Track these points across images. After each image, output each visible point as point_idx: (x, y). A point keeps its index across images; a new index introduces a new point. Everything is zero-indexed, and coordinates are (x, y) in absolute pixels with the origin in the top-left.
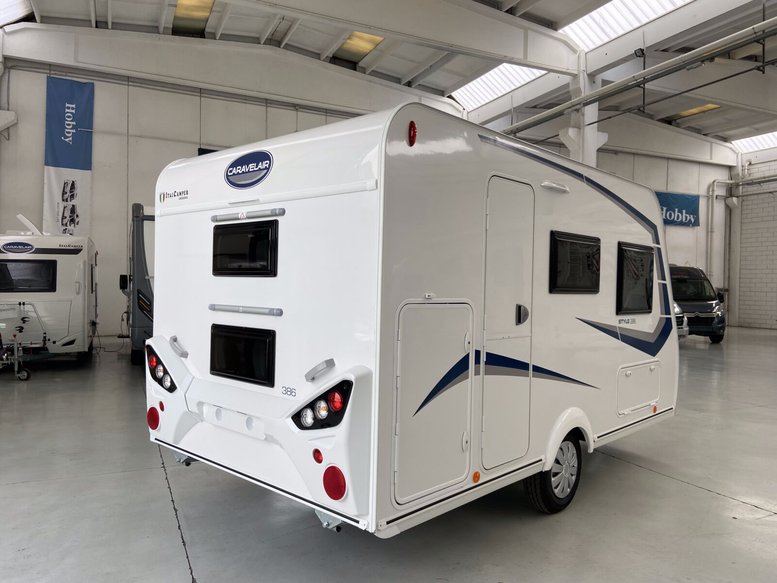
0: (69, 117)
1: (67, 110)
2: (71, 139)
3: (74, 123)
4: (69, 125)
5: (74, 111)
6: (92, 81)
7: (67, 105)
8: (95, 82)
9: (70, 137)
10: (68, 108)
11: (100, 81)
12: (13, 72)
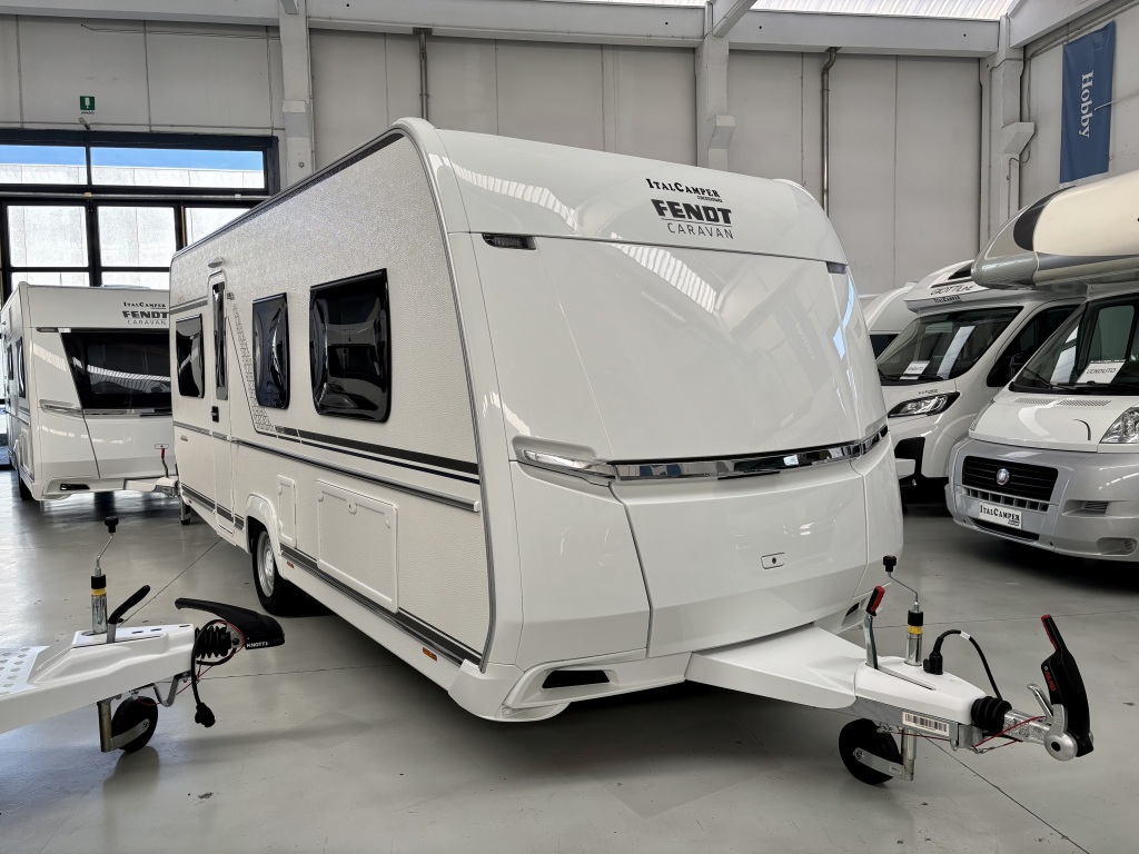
0: (1085, 96)
1: (1084, 86)
2: (1087, 129)
3: (1090, 102)
4: (1084, 108)
5: (1090, 84)
6: (1111, 20)
7: (1084, 77)
8: (1115, 18)
9: (1085, 128)
10: (1085, 81)
11: (1122, 12)
12: (1034, 61)
